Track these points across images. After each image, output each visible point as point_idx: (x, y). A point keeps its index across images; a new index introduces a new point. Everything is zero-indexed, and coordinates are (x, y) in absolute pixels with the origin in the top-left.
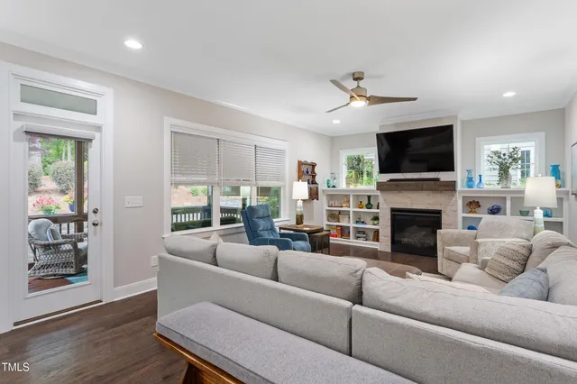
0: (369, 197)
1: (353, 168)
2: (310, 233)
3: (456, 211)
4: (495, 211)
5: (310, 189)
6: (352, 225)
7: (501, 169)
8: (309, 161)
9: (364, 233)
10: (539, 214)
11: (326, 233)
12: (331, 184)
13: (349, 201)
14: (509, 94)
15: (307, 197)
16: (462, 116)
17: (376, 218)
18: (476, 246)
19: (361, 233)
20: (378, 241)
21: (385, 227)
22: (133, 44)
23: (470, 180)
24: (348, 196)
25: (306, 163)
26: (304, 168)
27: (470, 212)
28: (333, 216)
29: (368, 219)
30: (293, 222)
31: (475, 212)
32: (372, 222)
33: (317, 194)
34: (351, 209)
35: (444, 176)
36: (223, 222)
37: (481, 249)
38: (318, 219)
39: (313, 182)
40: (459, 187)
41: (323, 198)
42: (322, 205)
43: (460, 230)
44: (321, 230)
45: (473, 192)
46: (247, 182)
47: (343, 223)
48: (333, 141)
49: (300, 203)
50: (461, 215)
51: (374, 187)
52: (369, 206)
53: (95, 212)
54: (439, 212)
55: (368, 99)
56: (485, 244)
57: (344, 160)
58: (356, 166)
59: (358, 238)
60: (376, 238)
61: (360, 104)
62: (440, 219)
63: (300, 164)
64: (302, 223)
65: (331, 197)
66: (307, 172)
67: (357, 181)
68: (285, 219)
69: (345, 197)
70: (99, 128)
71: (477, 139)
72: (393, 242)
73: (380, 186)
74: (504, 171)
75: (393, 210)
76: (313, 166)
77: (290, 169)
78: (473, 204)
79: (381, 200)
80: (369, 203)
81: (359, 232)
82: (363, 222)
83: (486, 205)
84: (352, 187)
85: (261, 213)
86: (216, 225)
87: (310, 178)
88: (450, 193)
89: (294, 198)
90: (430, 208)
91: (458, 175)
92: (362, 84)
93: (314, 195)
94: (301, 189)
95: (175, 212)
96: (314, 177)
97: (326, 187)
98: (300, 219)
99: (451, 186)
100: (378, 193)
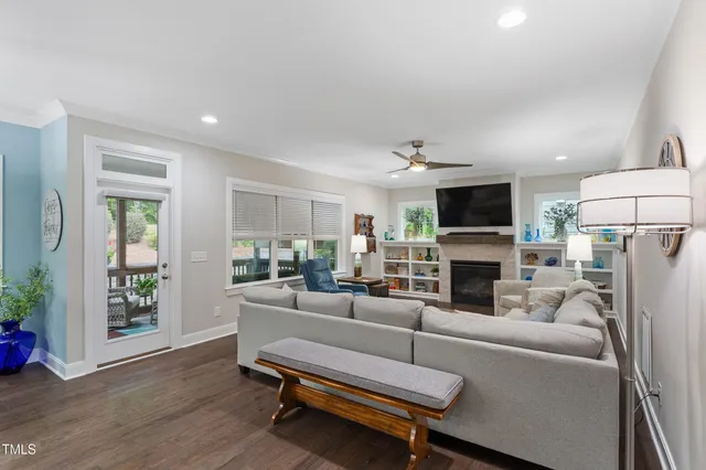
0: (429, 250)
1: (412, 220)
2: (369, 285)
3: (514, 263)
4: (552, 263)
5: (368, 242)
6: (411, 277)
7: (557, 224)
8: (366, 214)
9: (424, 285)
10: (578, 266)
11: (384, 284)
12: (389, 236)
13: (407, 254)
14: (561, 158)
15: (365, 250)
16: (519, 174)
17: (436, 270)
18: (526, 295)
19: (420, 285)
20: (437, 292)
21: (445, 279)
22: (210, 120)
23: (528, 233)
24: (406, 249)
25: (363, 216)
26: (361, 221)
27: (528, 264)
28: (390, 268)
29: (428, 271)
30: (351, 274)
31: (533, 264)
32: (431, 274)
33: (375, 247)
34: (411, 261)
35: (503, 231)
36: (281, 275)
37: (530, 297)
38: (376, 271)
39: (370, 234)
40: (518, 240)
41: (381, 251)
42: (380, 257)
43: (519, 281)
44: (380, 282)
45: (531, 245)
46: (303, 236)
47: (402, 275)
48: (391, 194)
49: (358, 256)
50: (519, 266)
51: (433, 240)
52: (429, 258)
53: (164, 266)
54: (498, 264)
55: (427, 164)
56: (534, 292)
57: (402, 214)
58: (416, 219)
59: (417, 289)
60: (436, 289)
61: (419, 169)
62: (499, 270)
63: (357, 217)
64: (360, 275)
65: (388, 249)
66: (364, 225)
67: (416, 233)
68: (342, 271)
69: (404, 250)
70: (168, 190)
71: (536, 196)
72: (453, 293)
73: (440, 239)
74: (560, 226)
75: (453, 262)
76: (371, 218)
77: (347, 222)
78: (531, 257)
79: (441, 252)
80: (429, 255)
81: (418, 284)
82: (422, 274)
83: (544, 258)
84: (411, 240)
85: (320, 267)
86: (274, 278)
87: (367, 231)
88: (508, 246)
89: (353, 251)
90: (489, 260)
91: (517, 230)
92: (421, 150)
93: (372, 247)
94: (359, 242)
95: (236, 263)
96: (371, 230)
97: (383, 240)
98: (358, 272)
99: (510, 240)
100: (438, 245)
